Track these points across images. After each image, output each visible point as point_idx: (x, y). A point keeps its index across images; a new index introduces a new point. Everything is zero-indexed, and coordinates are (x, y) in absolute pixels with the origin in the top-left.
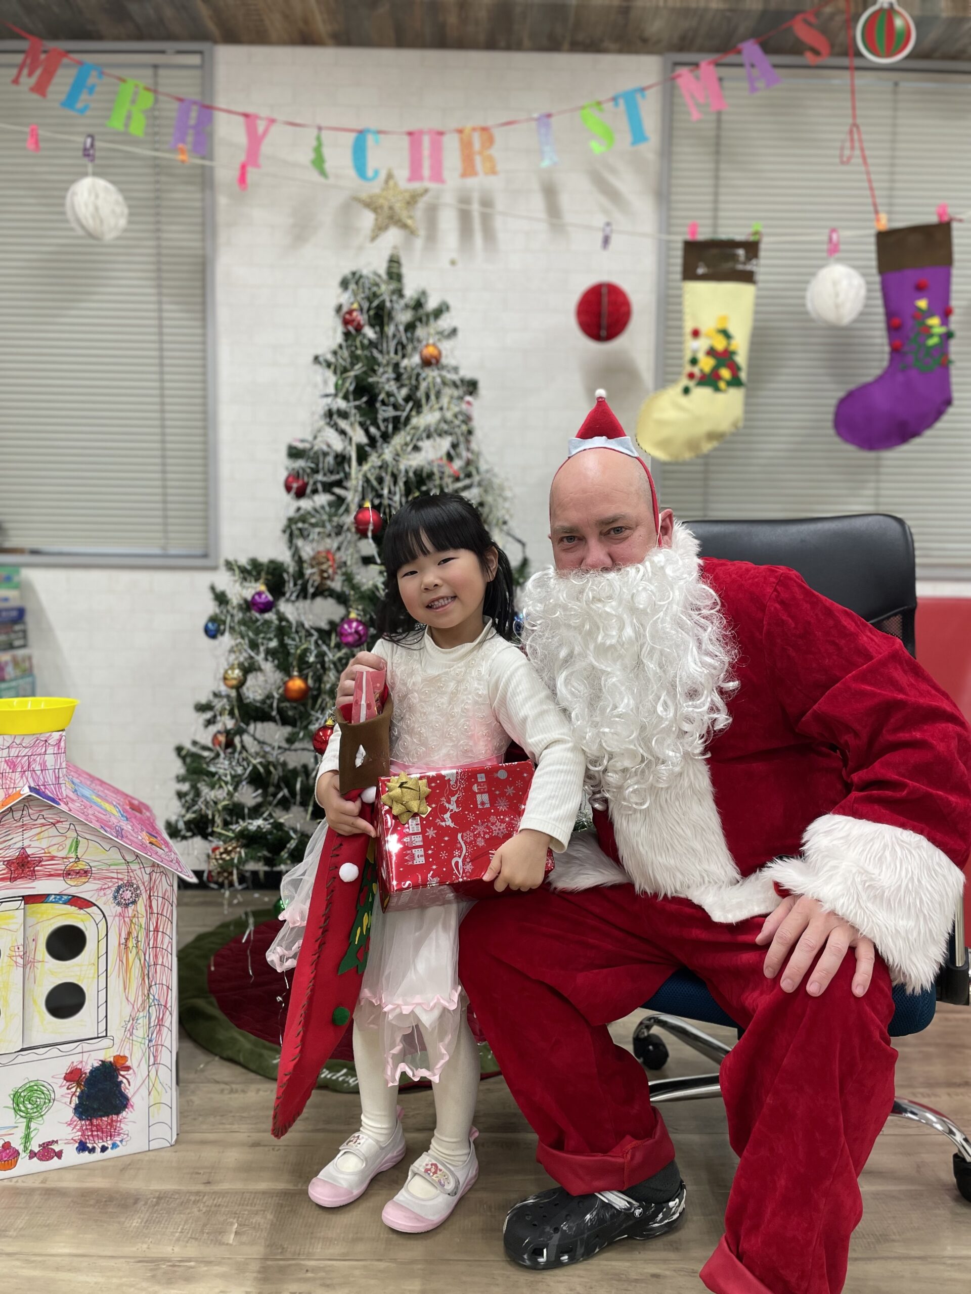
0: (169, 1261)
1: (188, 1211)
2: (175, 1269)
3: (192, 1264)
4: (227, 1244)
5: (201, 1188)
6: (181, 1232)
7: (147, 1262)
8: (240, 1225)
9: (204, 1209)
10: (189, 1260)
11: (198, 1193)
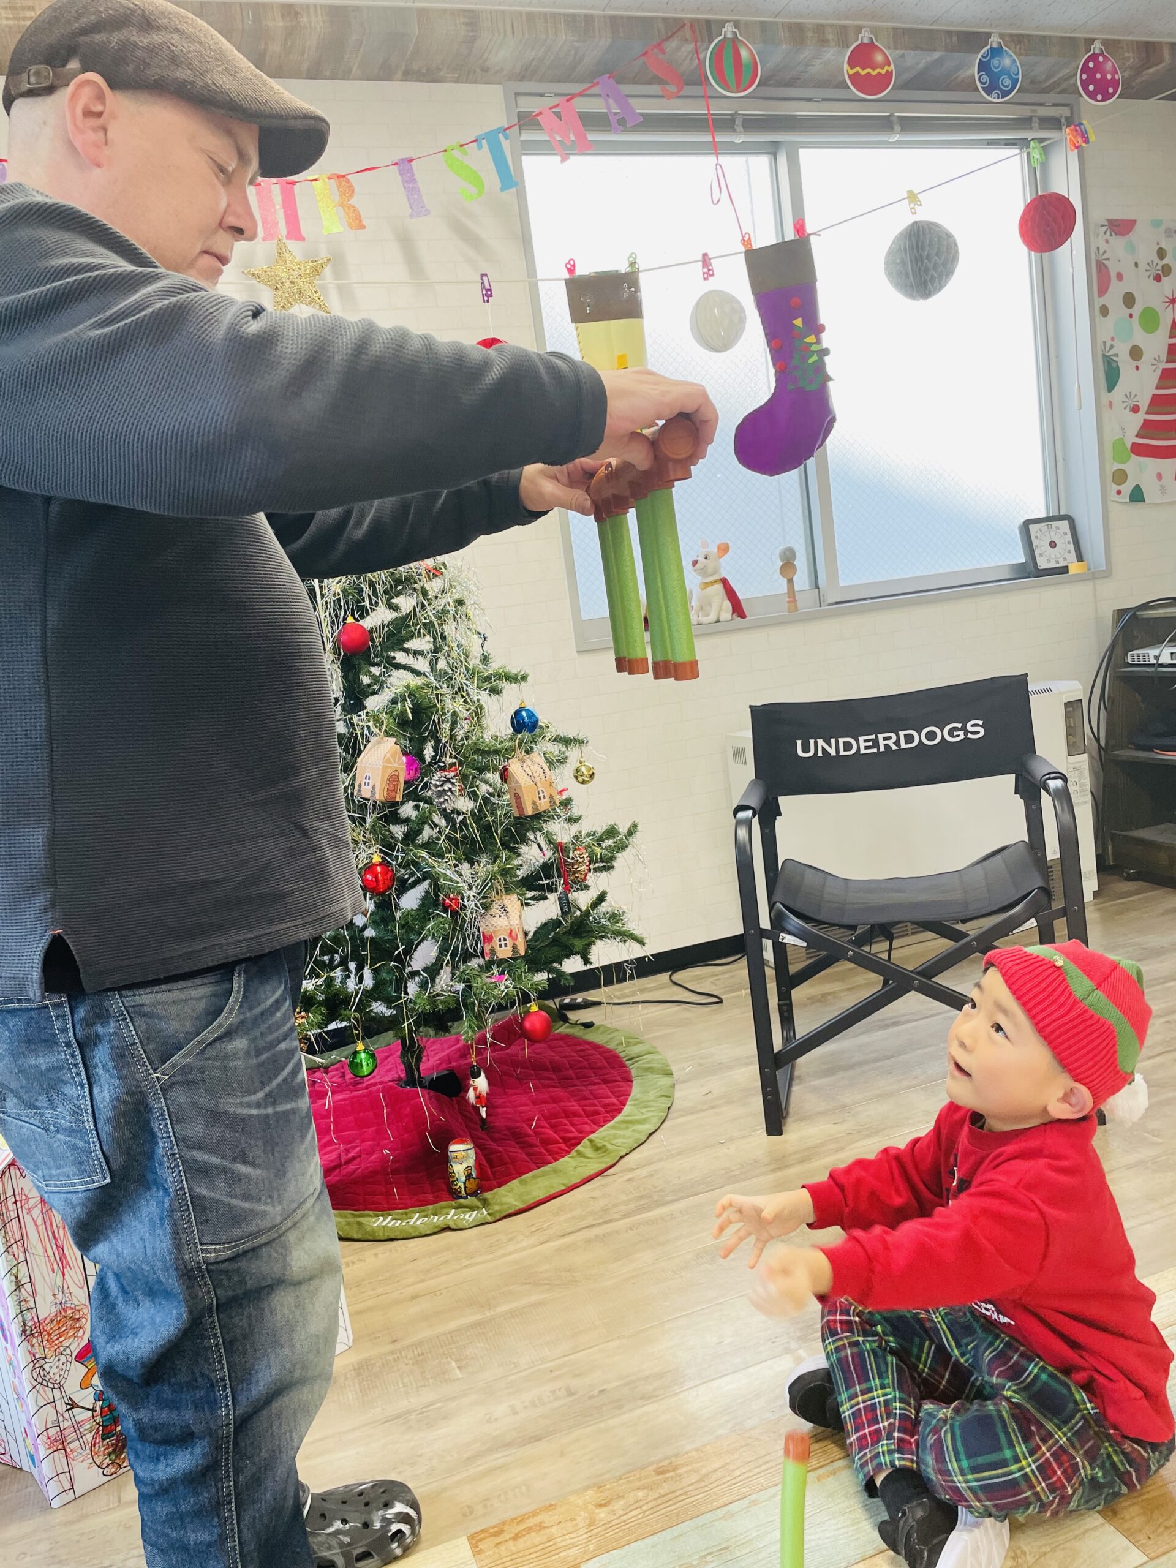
0: (415, 1411)
1: (396, 1369)
2: (425, 1414)
3: (439, 1405)
4: (458, 1379)
5: (391, 1347)
6: (404, 1386)
7: (393, 1420)
8: (457, 1361)
9: (411, 1362)
10: (433, 1403)
11: (392, 1353)
